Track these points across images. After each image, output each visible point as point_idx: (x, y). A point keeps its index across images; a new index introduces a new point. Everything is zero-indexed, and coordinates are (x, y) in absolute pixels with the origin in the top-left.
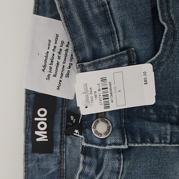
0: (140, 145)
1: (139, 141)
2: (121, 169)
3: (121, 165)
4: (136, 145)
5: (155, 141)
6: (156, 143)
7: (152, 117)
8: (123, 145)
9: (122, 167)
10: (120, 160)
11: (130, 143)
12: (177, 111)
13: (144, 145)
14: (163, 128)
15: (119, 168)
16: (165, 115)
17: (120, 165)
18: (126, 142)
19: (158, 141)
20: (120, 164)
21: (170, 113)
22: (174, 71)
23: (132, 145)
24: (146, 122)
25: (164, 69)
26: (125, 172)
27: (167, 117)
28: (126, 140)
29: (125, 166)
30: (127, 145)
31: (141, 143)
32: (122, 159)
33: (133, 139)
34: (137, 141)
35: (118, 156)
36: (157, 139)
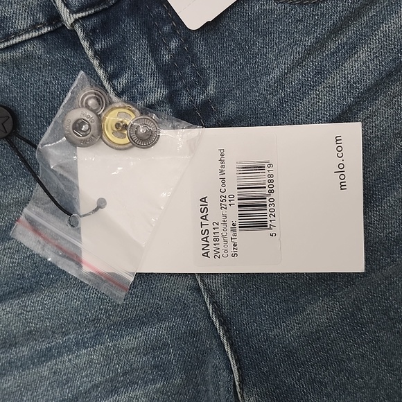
0: (90, 53)
1: (98, 46)
2: (18, 40)
3: (27, 35)
4: (85, 44)
5: (115, 82)
6: (113, 87)
7: (164, 52)
8: (68, 11)
9: (24, 38)
10: (34, 27)
11: (82, 25)
12: (202, 97)
13: (96, 62)
14: (151, 82)
15: (17, 34)
16: (181, 78)
17: (25, 33)
18: (80, 15)
19: (119, 88)
20: (26, 31)
21: (192, 86)
22: (280, 38)
23: (81, 34)
24: (144, 42)
25: (272, 12)
26: (17, 54)
27: (180, 85)
28: (84, 14)
29: (29, 47)
30: (73, 20)
31: (96, 54)
32: (40, 33)
33: (94, 30)
34: (94, 43)
35: (42, 20)
36: (121, 82)
